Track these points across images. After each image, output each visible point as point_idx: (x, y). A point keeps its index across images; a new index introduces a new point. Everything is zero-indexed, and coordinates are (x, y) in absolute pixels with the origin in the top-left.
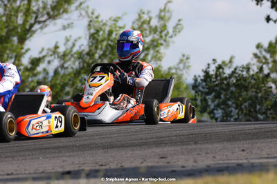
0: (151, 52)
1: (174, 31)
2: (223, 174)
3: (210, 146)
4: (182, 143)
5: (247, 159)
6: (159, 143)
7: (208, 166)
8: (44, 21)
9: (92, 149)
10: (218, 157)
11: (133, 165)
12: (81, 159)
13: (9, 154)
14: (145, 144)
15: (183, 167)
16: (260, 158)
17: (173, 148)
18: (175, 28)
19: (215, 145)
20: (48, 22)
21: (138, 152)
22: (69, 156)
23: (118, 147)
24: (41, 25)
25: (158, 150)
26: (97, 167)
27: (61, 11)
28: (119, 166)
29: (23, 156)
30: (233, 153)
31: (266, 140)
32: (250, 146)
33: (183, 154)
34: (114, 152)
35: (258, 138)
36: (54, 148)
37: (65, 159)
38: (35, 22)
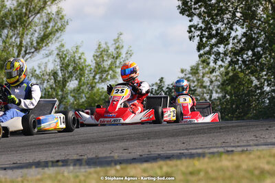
0: (111, 72)
1: (126, 57)
2: (170, 160)
3: (160, 141)
4: (139, 139)
5: (186, 149)
6: (122, 138)
7: (159, 155)
8: (33, 52)
9: (73, 144)
10: (165, 149)
11: (104, 155)
12: (66, 151)
13: (13, 149)
14: (112, 140)
15: (141, 156)
16: (196, 149)
17: (133, 143)
18: (127, 53)
19: (163, 140)
20: (35, 53)
21: (108, 146)
22: (58, 150)
23: (93, 143)
24: (30, 55)
25: (122, 144)
26: (78, 158)
27: (44, 45)
28: (94, 156)
29: (24, 150)
30: (176, 145)
31: (199, 135)
32: (188, 140)
33: (140, 146)
34: (90, 146)
35: (194, 134)
36: (46, 144)
37: (54, 151)
38: (26, 54)
